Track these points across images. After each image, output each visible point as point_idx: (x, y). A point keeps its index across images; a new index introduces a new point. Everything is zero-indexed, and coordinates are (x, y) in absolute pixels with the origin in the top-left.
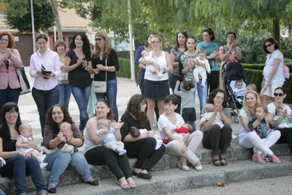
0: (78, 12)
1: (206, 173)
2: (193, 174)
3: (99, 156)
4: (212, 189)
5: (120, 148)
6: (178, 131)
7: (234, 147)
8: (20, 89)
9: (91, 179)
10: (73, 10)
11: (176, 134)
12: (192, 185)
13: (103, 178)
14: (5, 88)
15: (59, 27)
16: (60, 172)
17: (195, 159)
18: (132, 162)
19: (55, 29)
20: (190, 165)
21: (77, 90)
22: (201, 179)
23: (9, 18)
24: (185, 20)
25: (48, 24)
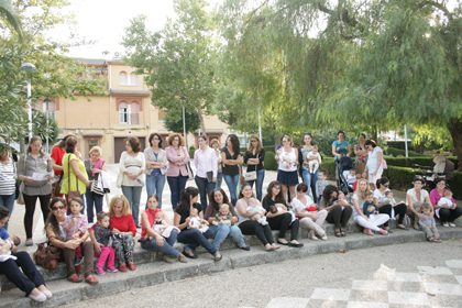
0: (220, 118)
1: (331, 242)
2: (320, 243)
3: (249, 227)
4: (336, 254)
5: (263, 221)
6: (308, 210)
7: (350, 222)
8: (187, 177)
9: (244, 245)
10: (216, 117)
11: (307, 212)
12: (320, 251)
13: (252, 245)
14: (177, 175)
15: (204, 129)
16: (221, 241)
17: (322, 231)
18: (274, 233)
19: (200, 131)
20: (317, 236)
21: (228, 177)
22: (327, 246)
23: (166, 123)
24: (306, 124)
25: (196, 128)
